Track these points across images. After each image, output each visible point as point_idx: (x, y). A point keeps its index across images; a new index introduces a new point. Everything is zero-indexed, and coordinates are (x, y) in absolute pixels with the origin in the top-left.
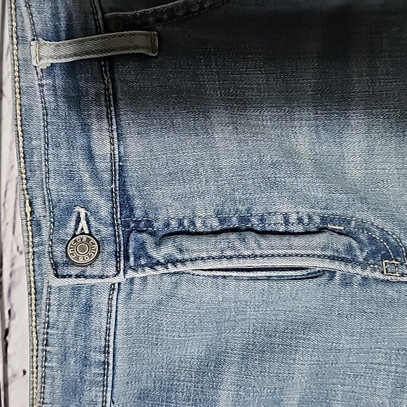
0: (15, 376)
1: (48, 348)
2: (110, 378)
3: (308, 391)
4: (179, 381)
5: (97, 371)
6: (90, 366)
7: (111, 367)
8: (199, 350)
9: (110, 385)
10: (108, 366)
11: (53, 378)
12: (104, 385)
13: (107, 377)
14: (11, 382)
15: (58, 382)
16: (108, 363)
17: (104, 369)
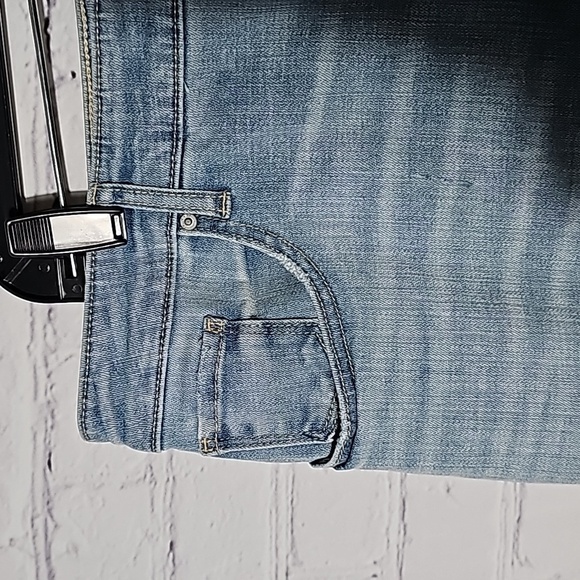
0: (62, 78)
1: (102, 15)
2: (181, 51)
3: (425, 63)
4: (266, 57)
5: (165, 40)
6: (155, 35)
7: (181, 36)
8: (289, 17)
9: (182, 60)
10: (178, 35)
11: (111, 55)
12: (174, 61)
13: (178, 49)
14: (58, 87)
15: (117, 60)
16: (178, 30)
17: (173, 39)
